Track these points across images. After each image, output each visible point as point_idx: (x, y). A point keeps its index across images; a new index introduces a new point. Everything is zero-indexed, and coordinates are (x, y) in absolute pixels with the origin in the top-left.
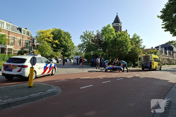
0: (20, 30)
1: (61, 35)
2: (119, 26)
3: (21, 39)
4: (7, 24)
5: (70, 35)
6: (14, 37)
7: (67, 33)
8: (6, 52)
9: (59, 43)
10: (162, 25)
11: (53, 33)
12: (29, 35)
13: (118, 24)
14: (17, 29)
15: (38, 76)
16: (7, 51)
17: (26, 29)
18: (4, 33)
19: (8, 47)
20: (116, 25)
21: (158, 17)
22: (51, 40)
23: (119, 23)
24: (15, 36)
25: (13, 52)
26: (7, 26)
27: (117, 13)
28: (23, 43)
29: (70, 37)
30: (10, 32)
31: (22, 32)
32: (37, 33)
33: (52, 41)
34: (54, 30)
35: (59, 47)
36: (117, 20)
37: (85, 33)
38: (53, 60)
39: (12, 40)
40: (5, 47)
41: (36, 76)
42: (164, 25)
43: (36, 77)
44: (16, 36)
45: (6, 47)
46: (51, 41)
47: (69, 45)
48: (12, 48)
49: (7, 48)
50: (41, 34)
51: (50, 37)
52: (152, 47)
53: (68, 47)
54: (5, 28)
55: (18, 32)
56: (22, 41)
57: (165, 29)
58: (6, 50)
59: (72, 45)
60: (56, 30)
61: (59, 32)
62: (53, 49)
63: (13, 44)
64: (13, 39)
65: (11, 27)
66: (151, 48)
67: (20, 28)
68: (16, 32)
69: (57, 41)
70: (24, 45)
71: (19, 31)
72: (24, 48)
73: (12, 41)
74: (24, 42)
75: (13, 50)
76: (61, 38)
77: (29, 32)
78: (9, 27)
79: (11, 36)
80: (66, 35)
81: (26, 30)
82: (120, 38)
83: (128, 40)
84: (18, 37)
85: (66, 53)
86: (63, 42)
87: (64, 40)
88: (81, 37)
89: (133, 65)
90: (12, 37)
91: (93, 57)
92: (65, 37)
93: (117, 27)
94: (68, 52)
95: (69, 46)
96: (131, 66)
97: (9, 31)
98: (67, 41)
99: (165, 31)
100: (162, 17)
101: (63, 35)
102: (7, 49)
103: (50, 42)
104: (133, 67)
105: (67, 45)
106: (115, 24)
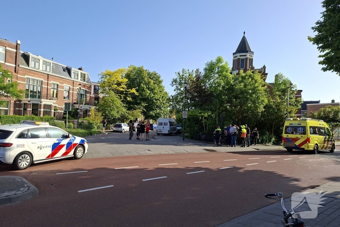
0: (68, 71)
1: (143, 79)
2: (247, 59)
3: (70, 87)
4: (45, 63)
5: (159, 77)
6: (58, 85)
7: (155, 74)
8: (40, 111)
9: (138, 94)
10: (320, 56)
11: (128, 76)
12: (84, 80)
13: (246, 56)
14: (64, 71)
15: (35, 162)
16: (42, 110)
17: (80, 69)
18: (39, 77)
19: (44, 102)
20: (240, 56)
21: (310, 39)
22: (123, 88)
23: (247, 52)
24: (58, 83)
25: (53, 111)
26: (44, 66)
27: (244, 33)
28: (74, 95)
29: (160, 82)
30: (49, 76)
31: (72, 75)
32: (100, 76)
33: (126, 91)
34: (132, 69)
35: (138, 102)
36: (243, 47)
37: (181, 74)
38: (122, 125)
39: (54, 89)
40: (39, 103)
41: (33, 161)
42: (323, 56)
43: (32, 164)
44: (60, 83)
45: (41, 102)
46: (123, 90)
47: (157, 97)
48: (52, 104)
49: (42, 104)
50: (108, 77)
51: (122, 82)
52: (333, 101)
53: (154, 101)
54: (41, 69)
55: (65, 75)
56: (71, 91)
57: (324, 66)
58: (40, 108)
59: (163, 97)
60: (134, 69)
61: (140, 72)
62: (125, 105)
63: (55, 96)
64: (56, 87)
65: (51, 67)
66: (331, 102)
67: (68, 67)
68: (61, 74)
69: (134, 91)
70: (75, 97)
71: (66, 73)
72: (75, 103)
73: (53, 92)
74: (75, 92)
75: (53, 108)
76: (142, 84)
77: (84, 74)
78: (48, 67)
79: (52, 82)
80: (152, 79)
81: (80, 71)
82: (241, 85)
83: (260, 88)
84: (64, 85)
85: (151, 112)
86: (145, 91)
87: (148, 88)
88: (174, 83)
89: (273, 139)
90: (54, 84)
91: (189, 121)
92: (149, 82)
93: (243, 60)
94: (156, 110)
95: (158, 100)
96: (270, 141)
97: (48, 74)
98: (154, 89)
99: (325, 70)
100: (316, 41)
101: (146, 79)
102: (42, 107)
103: (122, 92)
104: (274, 144)
105: (153, 97)
106: (238, 55)
